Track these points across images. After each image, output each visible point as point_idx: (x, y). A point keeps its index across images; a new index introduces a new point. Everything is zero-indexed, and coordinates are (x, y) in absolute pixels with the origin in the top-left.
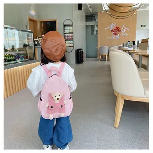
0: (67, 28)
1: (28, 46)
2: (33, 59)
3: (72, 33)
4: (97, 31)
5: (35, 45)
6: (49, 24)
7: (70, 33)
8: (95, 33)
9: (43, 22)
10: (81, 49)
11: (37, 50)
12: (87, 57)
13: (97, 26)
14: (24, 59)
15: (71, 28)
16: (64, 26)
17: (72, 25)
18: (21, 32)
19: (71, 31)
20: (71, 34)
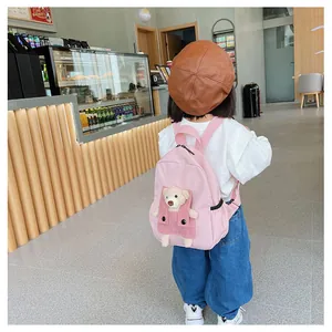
0: (219, 39)
1: (139, 86)
2: (150, 115)
3: (233, 49)
4: (292, 39)
5: (153, 84)
6: (181, 34)
7: (228, 49)
8: (287, 43)
9: (168, 32)
10: (255, 85)
11: (157, 94)
12: (267, 102)
13: (292, 26)
14: (131, 117)
15: (230, 37)
16: (215, 36)
17: (231, 32)
18: (122, 58)
19: (230, 44)
20: (230, 53)
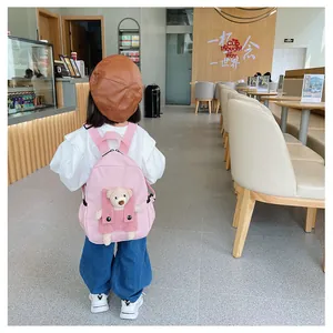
0: (125, 37)
3: (138, 48)
4: (190, 46)
5: (57, 75)
6: (85, 25)
7: (132, 48)
8: (186, 49)
9: (74, 22)
10: (156, 87)
12: (168, 103)
13: (191, 35)
15: (135, 37)
16: (121, 33)
17: (137, 32)
19: (135, 44)
20: (135, 52)
